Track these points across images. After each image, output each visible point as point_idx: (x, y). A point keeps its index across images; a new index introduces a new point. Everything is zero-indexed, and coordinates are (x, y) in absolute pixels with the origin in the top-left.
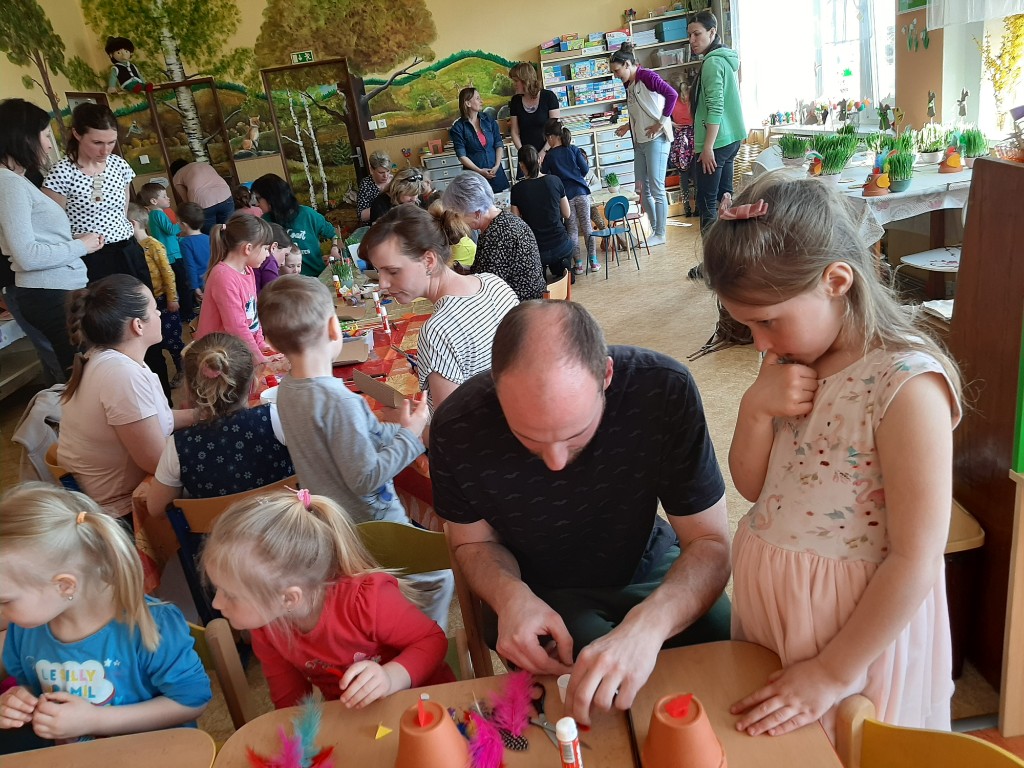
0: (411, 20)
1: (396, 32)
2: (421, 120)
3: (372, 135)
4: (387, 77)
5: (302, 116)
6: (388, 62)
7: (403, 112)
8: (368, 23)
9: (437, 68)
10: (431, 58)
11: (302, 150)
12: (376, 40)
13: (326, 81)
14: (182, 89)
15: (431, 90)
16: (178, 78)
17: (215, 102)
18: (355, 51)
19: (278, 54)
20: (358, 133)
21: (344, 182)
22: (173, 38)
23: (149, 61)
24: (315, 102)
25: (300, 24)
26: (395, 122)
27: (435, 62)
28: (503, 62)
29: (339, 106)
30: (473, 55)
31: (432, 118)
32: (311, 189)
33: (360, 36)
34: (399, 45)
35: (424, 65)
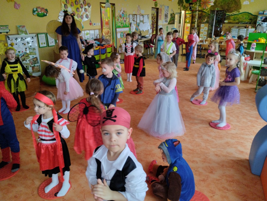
0: (238, 5)
1: (234, 7)
2: (234, 22)
3: (225, 23)
4: (230, 14)
6: (232, 12)
7: (231, 20)
8: (230, 5)
9: (240, 14)
10: (239, 12)
12: (231, 8)
14: (197, 11)
15: (237, 17)
16: (197, 9)
17: (202, 14)
18: (227, 9)
19: (214, 8)
22: (199, 3)
23: (194, 6)
25: (219, 4)
26: (229, 21)
27: (240, 13)
28: (252, 15)
30: (247, 13)
31: (236, 22)
33: (228, 7)
34: (234, 9)
35: (237, 13)
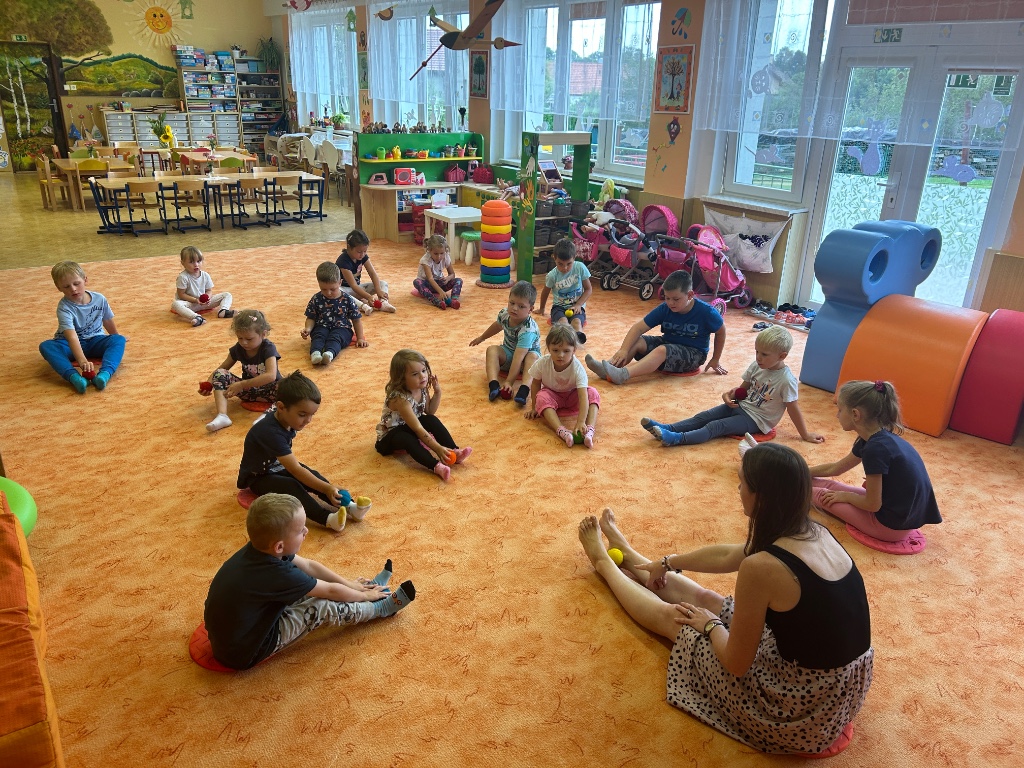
0: (96, 29)
1: (84, 34)
2: (101, 89)
3: (66, 93)
4: (79, 60)
5: (15, 74)
6: (79, 51)
7: (88, 83)
8: (67, 25)
9: (112, 60)
10: (109, 54)
11: (13, 95)
12: (72, 36)
13: (34, 55)
15: (108, 72)
18: (58, 41)
19: (2, 32)
20: (56, 92)
21: (42, 120)
24: (25, 66)
25: (19, 16)
26: (82, 87)
27: (111, 56)
28: (156, 64)
29: (42, 72)
30: (136, 57)
31: (108, 90)
32: (18, 121)
33: (61, 32)
34: (88, 43)
35: (104, 57)
